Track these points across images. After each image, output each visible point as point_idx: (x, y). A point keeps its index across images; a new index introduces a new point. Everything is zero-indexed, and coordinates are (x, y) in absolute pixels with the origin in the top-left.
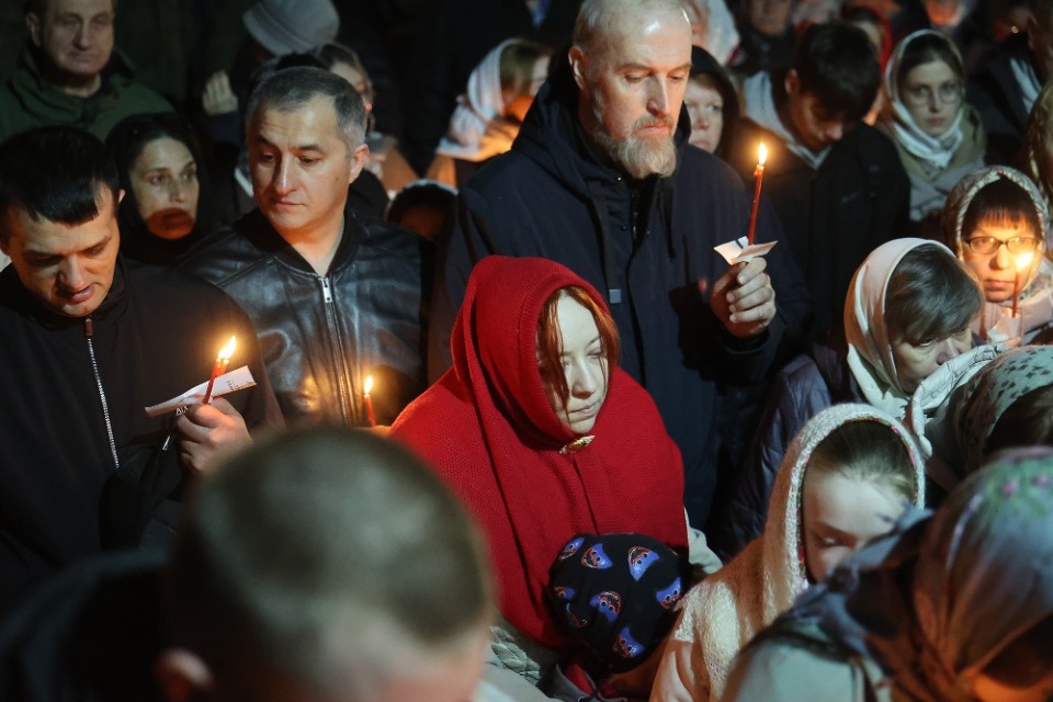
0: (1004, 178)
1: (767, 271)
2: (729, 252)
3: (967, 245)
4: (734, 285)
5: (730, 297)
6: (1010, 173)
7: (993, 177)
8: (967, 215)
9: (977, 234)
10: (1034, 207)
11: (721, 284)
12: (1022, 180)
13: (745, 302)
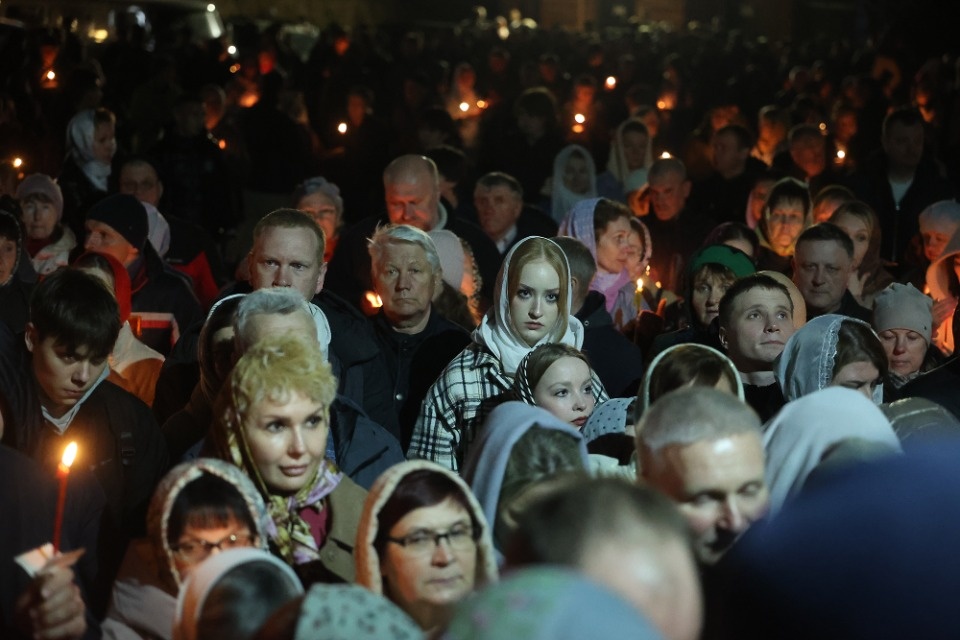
0: (207, 474)
1: (75, 582)
2: (34, 561)
3: (176, 554)
4: (38, 599)
5: (33, 613)
6: (214, 467)
7: (194, 473)
8: (171, 520)
9: (185, 539)
10: (244, 501)
11: (25, 600)
12: (227, 473)
13: (50, 619)
